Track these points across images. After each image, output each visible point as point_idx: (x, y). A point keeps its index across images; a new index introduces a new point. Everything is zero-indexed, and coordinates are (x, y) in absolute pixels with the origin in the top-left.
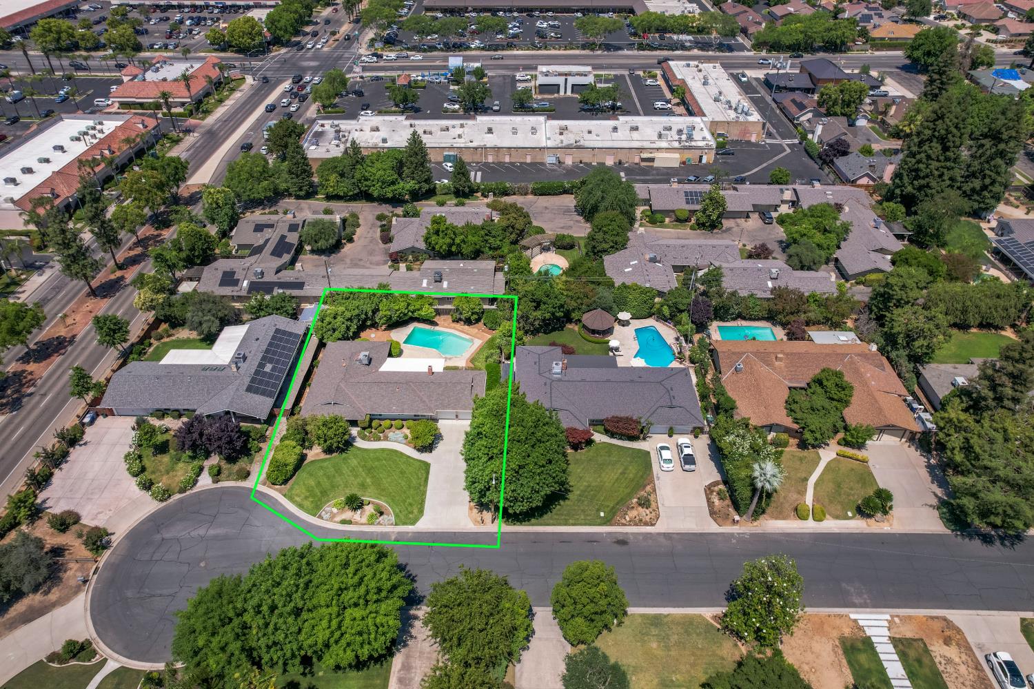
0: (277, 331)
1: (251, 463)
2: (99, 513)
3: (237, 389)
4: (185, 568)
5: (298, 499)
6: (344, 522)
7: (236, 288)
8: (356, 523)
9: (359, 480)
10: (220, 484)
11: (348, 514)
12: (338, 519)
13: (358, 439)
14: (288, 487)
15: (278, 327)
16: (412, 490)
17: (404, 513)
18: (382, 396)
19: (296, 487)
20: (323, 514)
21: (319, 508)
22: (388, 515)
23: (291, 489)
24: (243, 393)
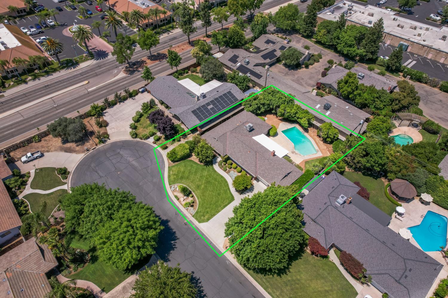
0: (229, 92)
1: (172, 144)
2: (113, 128)
3: (189, 109)
4: (113, 169)
5: (171, 172)
6: (176, 197)
7: (234, 65)
8: (180, 202)
9: (200, 183)
10: (154, 145)
11: (181, 195)
12: (176, 194)
13: (217, 164)
14: (174, 164)
15: (231, 91)
16: (214, 206)
17: (201, 214)
18: (240, 151)
19: (176, 167)
20: (173, 187)
21: (174, 183)
22: (194, 209)
23: (173, 166)
24: (190, 112)
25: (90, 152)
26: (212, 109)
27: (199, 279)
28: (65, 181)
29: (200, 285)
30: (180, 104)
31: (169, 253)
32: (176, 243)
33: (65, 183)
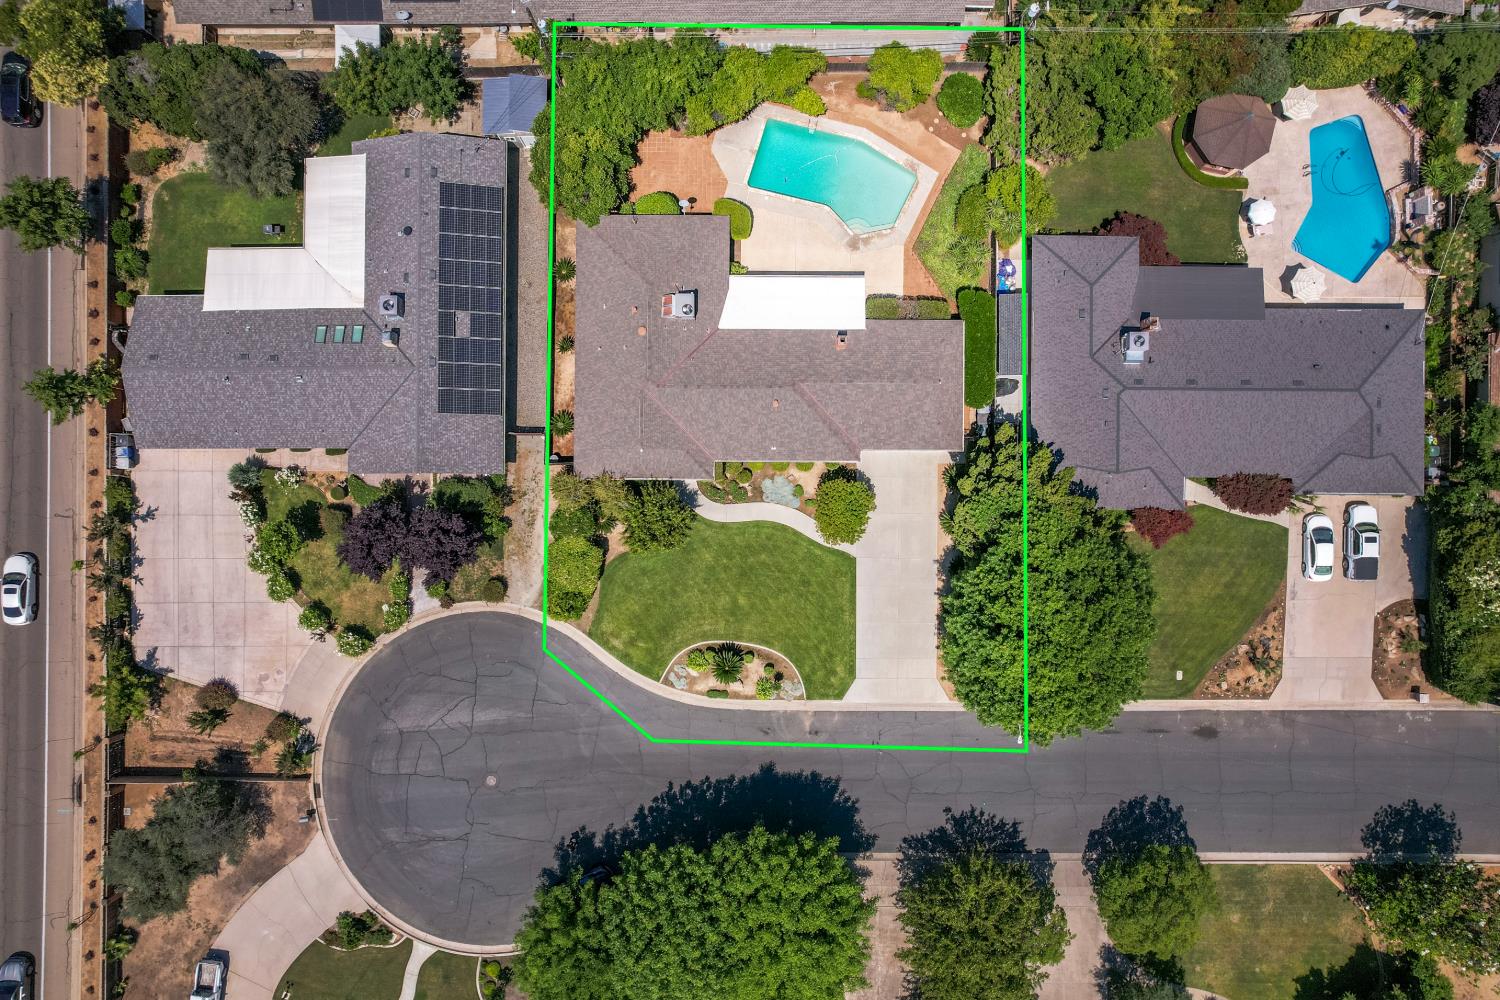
1: (501, 557)
2: (262, 678)
3: (421, 412)
4: (463, 789)
5: (616, 643)
6: (713, 693)
8: (737, 696)
9: (724, 601)
10: (459, 608)
12: (703, 686)
13: (702, 499)
15: (443, 179)
16: (828, 624)
17: (820, 674)
18: (744, 420)
19: (606, 616)
20: (672, 677)
21: (663, 663)
22: (792, 679)
23: (598, 621)
24: (436, 417)
25: (323, 810)
26: (475, 329)
27: (973, 811)
28: (395, 941)
29: (986, 817)
30: (357, 412)
31: (856, 827)
32: (843, 792)
33: (407, 946)
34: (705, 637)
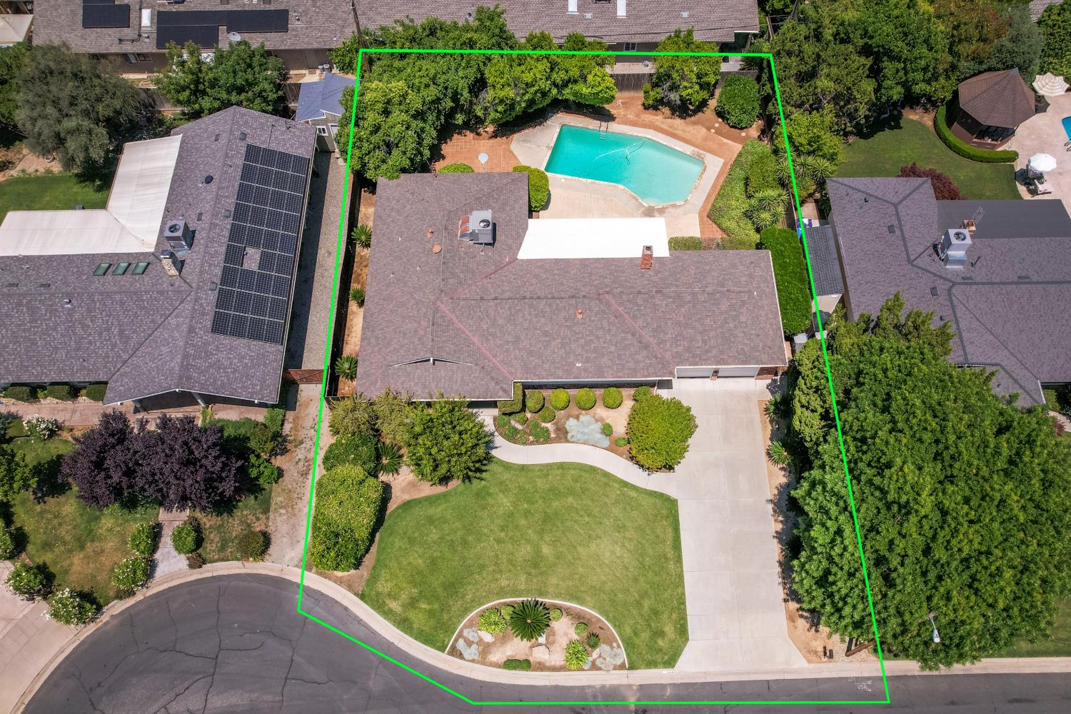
0: (252, 152)
1: (266, 511)
3: (191, 330)
5: (394, 605)
6: (512, 664)
8: (541, 667)
9: (525, 551)
10: (210, 571)
11: (517, 647)
12: (498, 656)
13: (499, 440)
14: (364, 571)
15: (249, 141)
16: (650, 574)
17: (645, 635)
18: (546, 334)
19: (384, 574)
20: (461, 644)
21: (449, 629)
22: (609, 642)
23: (373, 579)
24: (209, 337)
26: (265, 261)
30: (125, 338)
34: (501, 593)
